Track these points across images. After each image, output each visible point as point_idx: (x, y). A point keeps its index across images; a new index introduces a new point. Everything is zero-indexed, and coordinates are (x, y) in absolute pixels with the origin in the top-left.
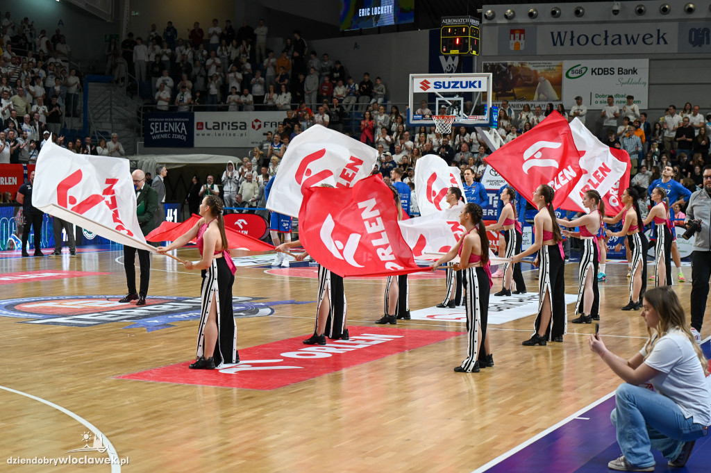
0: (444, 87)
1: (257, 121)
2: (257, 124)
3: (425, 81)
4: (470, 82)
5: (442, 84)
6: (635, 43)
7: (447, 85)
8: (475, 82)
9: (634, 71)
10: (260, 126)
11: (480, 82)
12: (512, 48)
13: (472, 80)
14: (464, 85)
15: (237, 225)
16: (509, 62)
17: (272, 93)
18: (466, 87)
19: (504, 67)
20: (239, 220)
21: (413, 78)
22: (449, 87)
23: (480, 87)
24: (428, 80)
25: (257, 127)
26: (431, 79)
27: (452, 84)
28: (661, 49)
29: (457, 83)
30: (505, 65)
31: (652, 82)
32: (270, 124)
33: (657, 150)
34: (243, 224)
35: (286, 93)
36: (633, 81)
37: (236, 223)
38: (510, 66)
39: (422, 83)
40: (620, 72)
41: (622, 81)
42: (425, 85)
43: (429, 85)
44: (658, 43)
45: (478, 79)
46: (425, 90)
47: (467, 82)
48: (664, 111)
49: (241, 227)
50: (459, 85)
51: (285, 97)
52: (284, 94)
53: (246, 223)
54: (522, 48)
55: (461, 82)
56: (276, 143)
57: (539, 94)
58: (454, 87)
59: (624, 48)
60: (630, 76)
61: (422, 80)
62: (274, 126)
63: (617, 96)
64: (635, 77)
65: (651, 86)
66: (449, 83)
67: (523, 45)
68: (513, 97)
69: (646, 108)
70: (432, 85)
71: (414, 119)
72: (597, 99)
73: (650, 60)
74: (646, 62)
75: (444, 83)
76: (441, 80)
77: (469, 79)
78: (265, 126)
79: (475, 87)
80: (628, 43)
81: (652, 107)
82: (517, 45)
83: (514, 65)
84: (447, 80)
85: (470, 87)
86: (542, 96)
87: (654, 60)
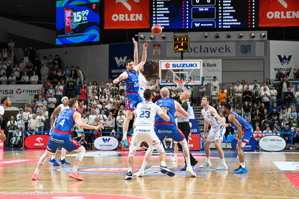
0: (178, 67)
1: (19, 89)
2: (19, 91)
3: (168, 64)
4: (191, 64)
5: (176, 65)
6: (215, 52)
7: (179, 66)
8: (194, 64)
9: (215, 65)
10: (21, 92)
11: (196, 64)
12: (154, 53)
13: (192, 63)
14: (188, 66)
15: (37, 141)
16: (153, 61)
17: (26, 75)
18: (189, 67)
19: (150, 63)
20: (38, 138)
21: (161, 62)
22: (180, 67)
23: (196, 66)
24: (169, 63)
25: (19, 93)
26: (171, 62)
27: (182, 65)
28: (228, 54)
29: (184, 65)
30: (151, 62)
31: (224, 70)
32: (26, 91)
33: (232, 102)
34: (40, 140)
35: (36, 75)
36: (215, 70)
37: (36, 140)
38: (153, 62)
39: (166, 65)
40: (208, 66)
41: (209, 70)
42: (167, 65)
43: (169, 66)
44: (226, 52)
45: (195, 63)
46: (167, 68)
47: (189, 64)
48: (232, 84)
49: (40, 142)
50: (185, 66)
51: (35, 77)
52: (34, 76)
53: (42, 140)
54: (159, 53)
55: (187, 64)
56: (40, 100)
57: (168, 76)
58: (183, 67)
59: (210, 54)
60: (213, 67)
61: (166, 63)
62: (28, 92)
63: (207, 77)
64: (215, 68)
65: (223, 72)
66: (180, 65)
67: (160, 52)
68: (155, 78)
69: (221, 83)
70: (171, 66)
71: (162, 82)
72: (197, 79)
73: (222, 60)
74: (220, 61)
75: (177, 65)
76: (176, 63)
77: (190, 63)
78: (23, 92)
79: (194, 67)
80: (212, 52)
81: (224, 82)
82: (157, 52)
83: (155, 62)
84: (179, 63)
85: (191, 67)
86: (169, 77)
87: (224, 60)
